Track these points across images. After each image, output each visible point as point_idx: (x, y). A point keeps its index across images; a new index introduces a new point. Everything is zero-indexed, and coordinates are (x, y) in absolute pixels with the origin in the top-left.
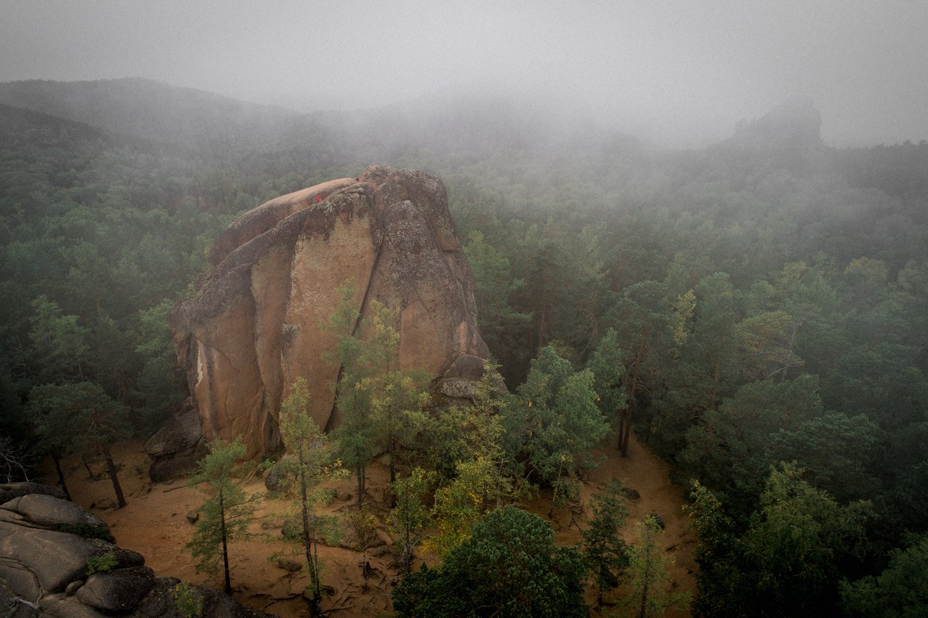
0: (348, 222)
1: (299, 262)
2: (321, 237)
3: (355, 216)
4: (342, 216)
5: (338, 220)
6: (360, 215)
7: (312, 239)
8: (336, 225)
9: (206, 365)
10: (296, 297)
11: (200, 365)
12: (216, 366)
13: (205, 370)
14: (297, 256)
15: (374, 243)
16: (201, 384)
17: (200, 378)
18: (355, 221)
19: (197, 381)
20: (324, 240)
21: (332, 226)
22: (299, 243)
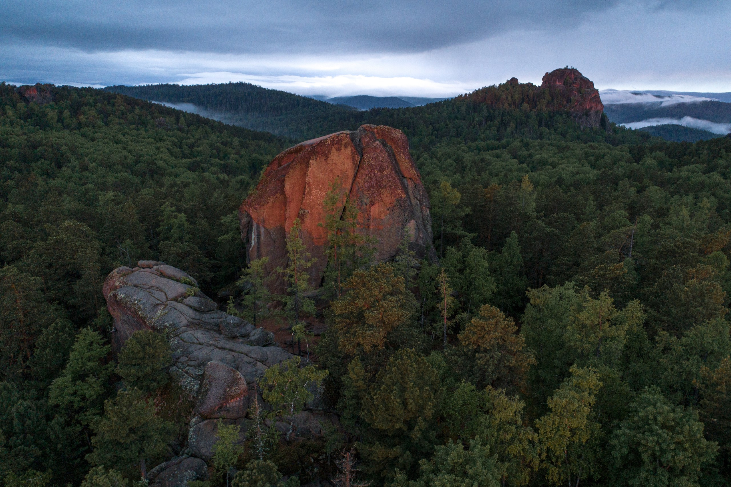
0: (339, 150)
1: (310, 172)
2: (324, 158)
3: (343, 146)
4: (336, 146)
5: (333, 149)
6: (346, 146)
7: (318, 159)
8: (332, 151)
9: (256, 236)
10: (308, 193)
11: (253, 236)
12: (262, 237)
13: (256, 240)
14: (310, 169)
15: (354, 163)
16: (253, 249)
17: (253, 245)
18: (343, 149)
19: (251, 246)
20: (325, 160)
21: (330, 152)
22: (311, 161)
